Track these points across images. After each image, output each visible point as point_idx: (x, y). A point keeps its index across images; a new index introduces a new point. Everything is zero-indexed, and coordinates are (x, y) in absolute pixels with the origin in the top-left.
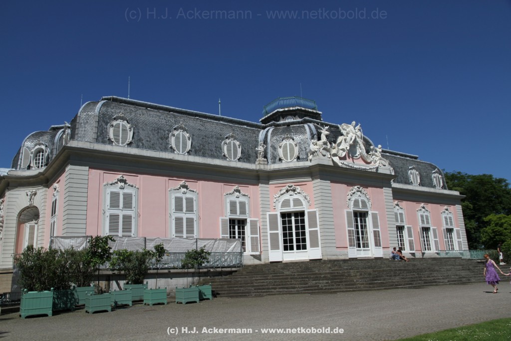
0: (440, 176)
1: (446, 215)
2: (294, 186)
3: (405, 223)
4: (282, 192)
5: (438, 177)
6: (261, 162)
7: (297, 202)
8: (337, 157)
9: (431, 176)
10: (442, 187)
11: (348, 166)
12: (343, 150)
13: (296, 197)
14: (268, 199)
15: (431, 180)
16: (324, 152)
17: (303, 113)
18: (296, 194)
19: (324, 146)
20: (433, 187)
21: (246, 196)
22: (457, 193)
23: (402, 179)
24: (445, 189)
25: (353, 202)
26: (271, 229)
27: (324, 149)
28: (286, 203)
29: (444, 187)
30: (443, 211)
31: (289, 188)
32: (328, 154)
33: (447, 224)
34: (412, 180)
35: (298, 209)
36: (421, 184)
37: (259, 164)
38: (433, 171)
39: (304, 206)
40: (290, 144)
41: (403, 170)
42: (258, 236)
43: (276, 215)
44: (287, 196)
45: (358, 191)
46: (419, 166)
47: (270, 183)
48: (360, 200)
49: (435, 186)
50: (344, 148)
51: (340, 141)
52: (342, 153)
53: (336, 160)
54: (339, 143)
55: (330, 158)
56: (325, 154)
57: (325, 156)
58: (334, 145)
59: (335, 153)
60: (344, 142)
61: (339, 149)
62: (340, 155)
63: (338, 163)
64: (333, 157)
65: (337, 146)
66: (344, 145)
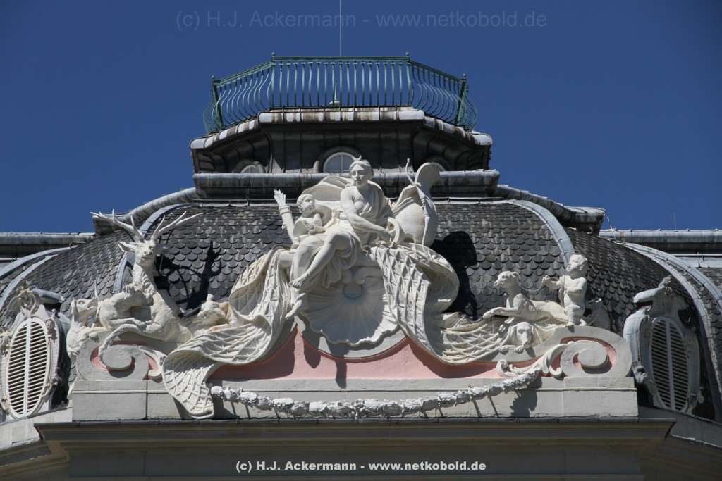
8: (203, 372)
11: (267, 407)
12: (260, 322)
16: (121, 355)
17: (306, 137)
27: (127, 338)
32: (158, 355)
40: (36, 330)
50: (262, 313)
51: (251, 280)
52: (257, 340)
53: (182, 386)
54: (245, 289)
55: (158, 379)
56: (129, 363)
57: (128, 371)
58: (207, 305)
59: (191, 353)
60: (271, 279)
61: (247, 322)
62: (234, 354)
63: (194, 400)
64: (174, 374)
65: (237, 306)
66: (268, 298)
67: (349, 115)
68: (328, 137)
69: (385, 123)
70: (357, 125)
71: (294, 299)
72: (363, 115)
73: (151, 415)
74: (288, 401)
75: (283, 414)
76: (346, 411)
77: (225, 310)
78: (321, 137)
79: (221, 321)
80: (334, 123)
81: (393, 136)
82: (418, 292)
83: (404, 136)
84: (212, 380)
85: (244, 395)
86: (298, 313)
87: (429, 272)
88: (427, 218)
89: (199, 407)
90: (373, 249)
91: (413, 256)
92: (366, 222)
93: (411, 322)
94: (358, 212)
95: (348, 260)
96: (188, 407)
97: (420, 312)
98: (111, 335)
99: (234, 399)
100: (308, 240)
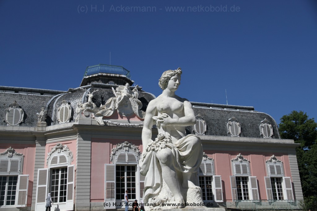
0: (270, 126)
1: (272, 164)
2: (61, 145)
3: (212, 173)
4: (53, 150)
5: (268, 126)
6: (39, 125)
7: (63, 159)
8: (102, 117)
9: (258, 127)
10: (272, 137)
11: (113, 124)
12: (111, 109)
13: (62, 154)
14: (43, 157)
15: (258, 129)
16: (87, 114)
18: (63, 151)
19: (87, 108)
20: (260, 137)
21: (20, 155)
22: (291, 142)
23: (217, 130)
24: (277, 137)
25: (118, 156)
26: (39, 184)
27: (88, 110)
28: (54, 160)
29: (275, 136)
30: (269, 160)
31: (58, 147)
32: (93, 114)
33: (272, 172)
34: (230, 131)
35: (63, 165)
36: (243, 134)
37: (38, 126)
38: (262, 121)
39: (67, 163)
40: (66, 108)
41: (220, 122)
42: (26, 190)
43: (46, 170)
44: (56, 154)
45: (126, 147)
46: (244, 117)
47: (47, 142)
48: (126, 154)
49: (262, 135)
50: (111, 108)
51: (109, 102)
52: (110, 112)
53: (98, 120)
54: (108, 104)
55: (94, 118)
56: (88, 115)
57: (88, 116)
58: (101, 106)
59: (99, 114)
60: (113, 102)
61: (108, 109)
62: (107, 114)
63: (100, 122)
64: (96, 117)
65: (106, 106)
66: (112, 105)
67: (114, 75)
68: (109, 78)
69: (120, 77)
70: (115, 77)
71: (117, 106)
72: (116, 75)
73: (92, 124)
74: (117, 123)
75: (115, 125)
76: (126, 125)
77: (104, 107)
78: (108, 78)
79: (104, 109)
80: (111, 76)
81: (120, 79)
82: (137, 106)
83: (122, 80)
84: (103, 119)
85: (109, 122)
86: (118, 108)
87: (138, 103)
88: (138, 94)
89: (102, 123)
90: (130, 99)
91: (136, 100)
92: (129, 94)
93: (136, 111)
94: (127, 92)
95: (126, 100)
96: (100, 123)
97: (138, 110)
98: (85, 110)
99: (107, 122)
100: (119, 96)
